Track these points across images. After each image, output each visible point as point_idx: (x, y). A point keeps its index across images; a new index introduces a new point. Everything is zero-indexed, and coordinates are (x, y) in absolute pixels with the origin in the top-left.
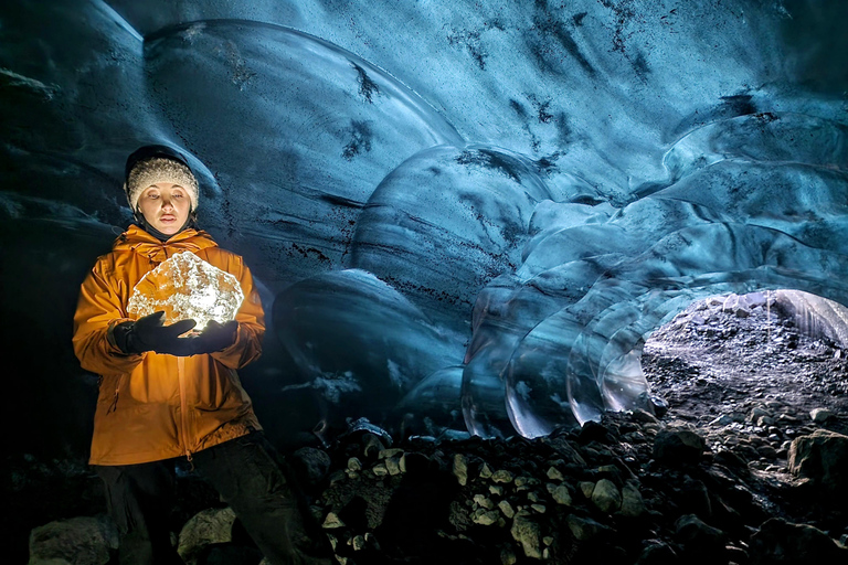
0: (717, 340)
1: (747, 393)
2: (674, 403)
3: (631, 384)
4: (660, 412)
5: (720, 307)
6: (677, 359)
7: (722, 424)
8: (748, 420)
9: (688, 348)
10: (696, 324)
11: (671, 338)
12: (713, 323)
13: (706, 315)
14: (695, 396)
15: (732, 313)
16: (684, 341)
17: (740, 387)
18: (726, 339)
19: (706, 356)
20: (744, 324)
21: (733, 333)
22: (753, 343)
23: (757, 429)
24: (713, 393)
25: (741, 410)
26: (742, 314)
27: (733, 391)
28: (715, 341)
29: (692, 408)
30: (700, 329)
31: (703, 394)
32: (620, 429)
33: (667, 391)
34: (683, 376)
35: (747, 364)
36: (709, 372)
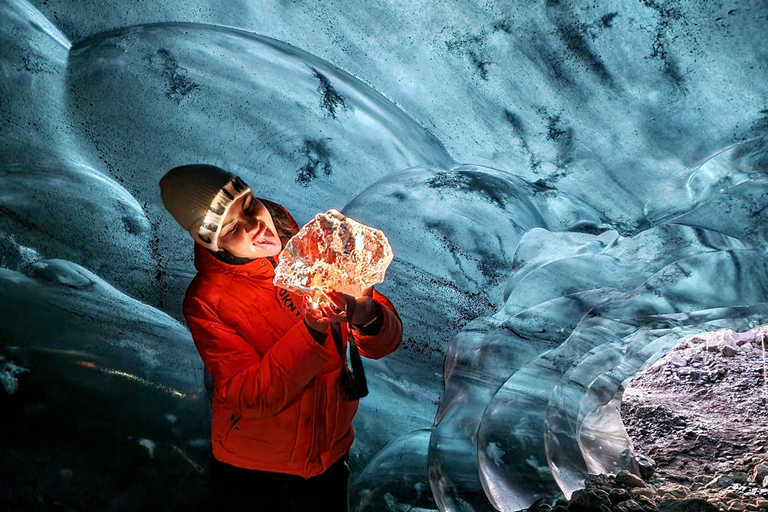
0: (703, 385)
1: (745, 447)
2: (662, 463)
3: (612, 440)
4: (647, 473)
5: (702, 345)
6: (659, 408)
7: (720, 485)
8: (751, 480)
9: (670, 395)
10: (677, 366)
11: (648, 383)
12: (696, 364)
13: (687, 355)
14: (685, 453)
15: (718, 352)
16: (666, 386)
17: (736, 440)
18: (713, 382)
19: (692, 403)
20: (733, 364)
21: (721, 376)
22: (744, 387)
23: (763, 491)
24: (706, 447)
25: (741, 468)
26: (729, 353)
27: (729, 445)
28: (699, 386)
29: (682, 467)
30: (681, 371)
31: (693, 449)
32: (610, 497)
33: (650, 447)
34: (668, 429)
35: (741, 411)
36: (697, 423)
